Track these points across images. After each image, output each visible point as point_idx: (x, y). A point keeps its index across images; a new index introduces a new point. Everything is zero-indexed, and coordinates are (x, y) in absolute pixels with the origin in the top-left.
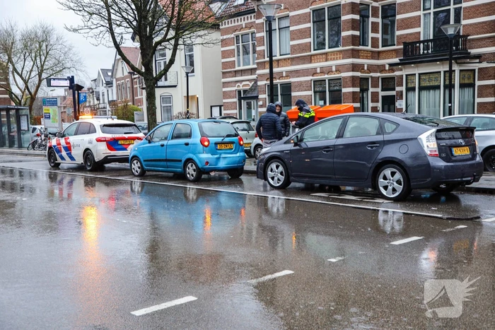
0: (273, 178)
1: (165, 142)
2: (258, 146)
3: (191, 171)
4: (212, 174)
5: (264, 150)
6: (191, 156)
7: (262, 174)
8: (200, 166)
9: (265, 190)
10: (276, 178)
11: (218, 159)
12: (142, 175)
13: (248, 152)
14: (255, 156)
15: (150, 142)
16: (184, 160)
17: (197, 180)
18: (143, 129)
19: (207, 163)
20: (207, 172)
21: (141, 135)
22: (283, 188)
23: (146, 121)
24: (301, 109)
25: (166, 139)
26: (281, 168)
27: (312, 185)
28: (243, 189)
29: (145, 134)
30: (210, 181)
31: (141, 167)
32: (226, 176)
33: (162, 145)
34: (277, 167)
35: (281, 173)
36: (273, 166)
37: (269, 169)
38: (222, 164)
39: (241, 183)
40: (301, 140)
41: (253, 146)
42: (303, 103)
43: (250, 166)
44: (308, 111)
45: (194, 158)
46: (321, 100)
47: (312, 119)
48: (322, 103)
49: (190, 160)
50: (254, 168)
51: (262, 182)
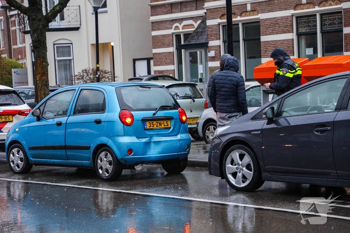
0: (234, 175)
1: (63, 119)
2: (210, 122)
3: (104, 164)
4: (138, 168)
5: (220, 130)
6: (104, 140)
7: (217, 167)
8: (119, 156)
9: (223, 195)
10: (239, 175)
11: (148, 143)
12: (27, 171)
13: (193, 132)
14: (204, 138)
15: (39, 119)
16: (93, 146)
17: (115, 178)
18: (28, 97)
19: (130, 151)
20: (131, 165)
21: (24, 107)
22: (252, 190)
23: (31, 85)
24: (280, 65)
25: (65, 113)
26: (247, 159)
27: (298, 185)
28: (187, 191)
29: (32, 106)
30: (135, 179)
31: (25, 159)
32: (160, 170)
33: (59, 124)
34: (242, 157)
35: (248, 167)
36: (236, 155)
37: (229, 160)
38: (154, 152)
39: (184, 182)
40: (279, 114)
41: (201, 122)
42: (284, 54)
43: (198, 154)
44: (292, 68)
45: (110, 143)
46: (308, 46)
47: (297, 80)
48: (310, 51)
49: (103, 147)
50: (203, 157)
51: (216, 180)
